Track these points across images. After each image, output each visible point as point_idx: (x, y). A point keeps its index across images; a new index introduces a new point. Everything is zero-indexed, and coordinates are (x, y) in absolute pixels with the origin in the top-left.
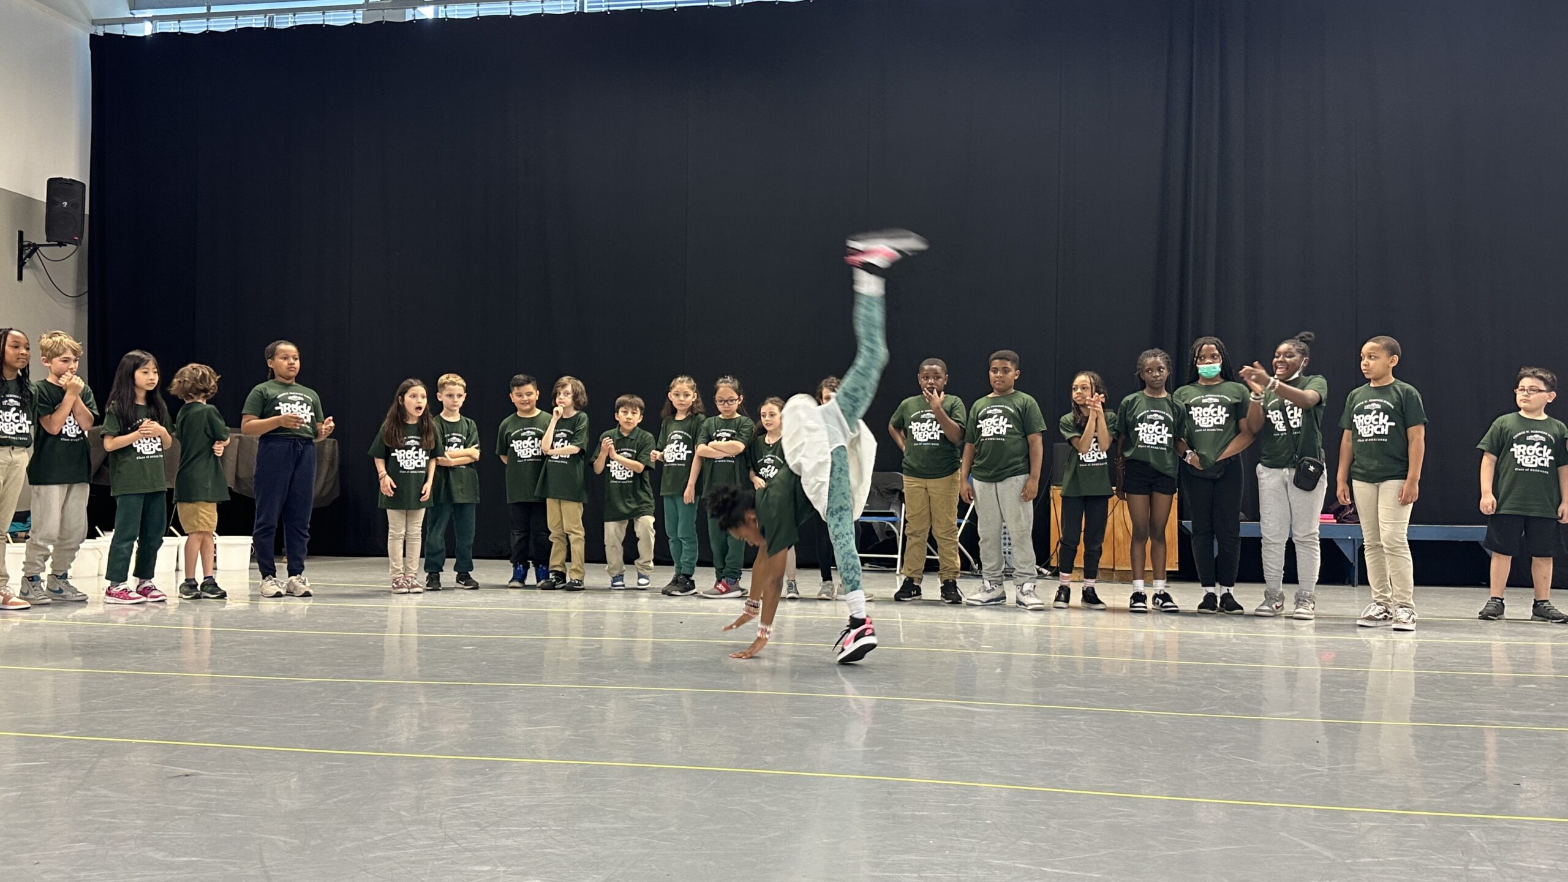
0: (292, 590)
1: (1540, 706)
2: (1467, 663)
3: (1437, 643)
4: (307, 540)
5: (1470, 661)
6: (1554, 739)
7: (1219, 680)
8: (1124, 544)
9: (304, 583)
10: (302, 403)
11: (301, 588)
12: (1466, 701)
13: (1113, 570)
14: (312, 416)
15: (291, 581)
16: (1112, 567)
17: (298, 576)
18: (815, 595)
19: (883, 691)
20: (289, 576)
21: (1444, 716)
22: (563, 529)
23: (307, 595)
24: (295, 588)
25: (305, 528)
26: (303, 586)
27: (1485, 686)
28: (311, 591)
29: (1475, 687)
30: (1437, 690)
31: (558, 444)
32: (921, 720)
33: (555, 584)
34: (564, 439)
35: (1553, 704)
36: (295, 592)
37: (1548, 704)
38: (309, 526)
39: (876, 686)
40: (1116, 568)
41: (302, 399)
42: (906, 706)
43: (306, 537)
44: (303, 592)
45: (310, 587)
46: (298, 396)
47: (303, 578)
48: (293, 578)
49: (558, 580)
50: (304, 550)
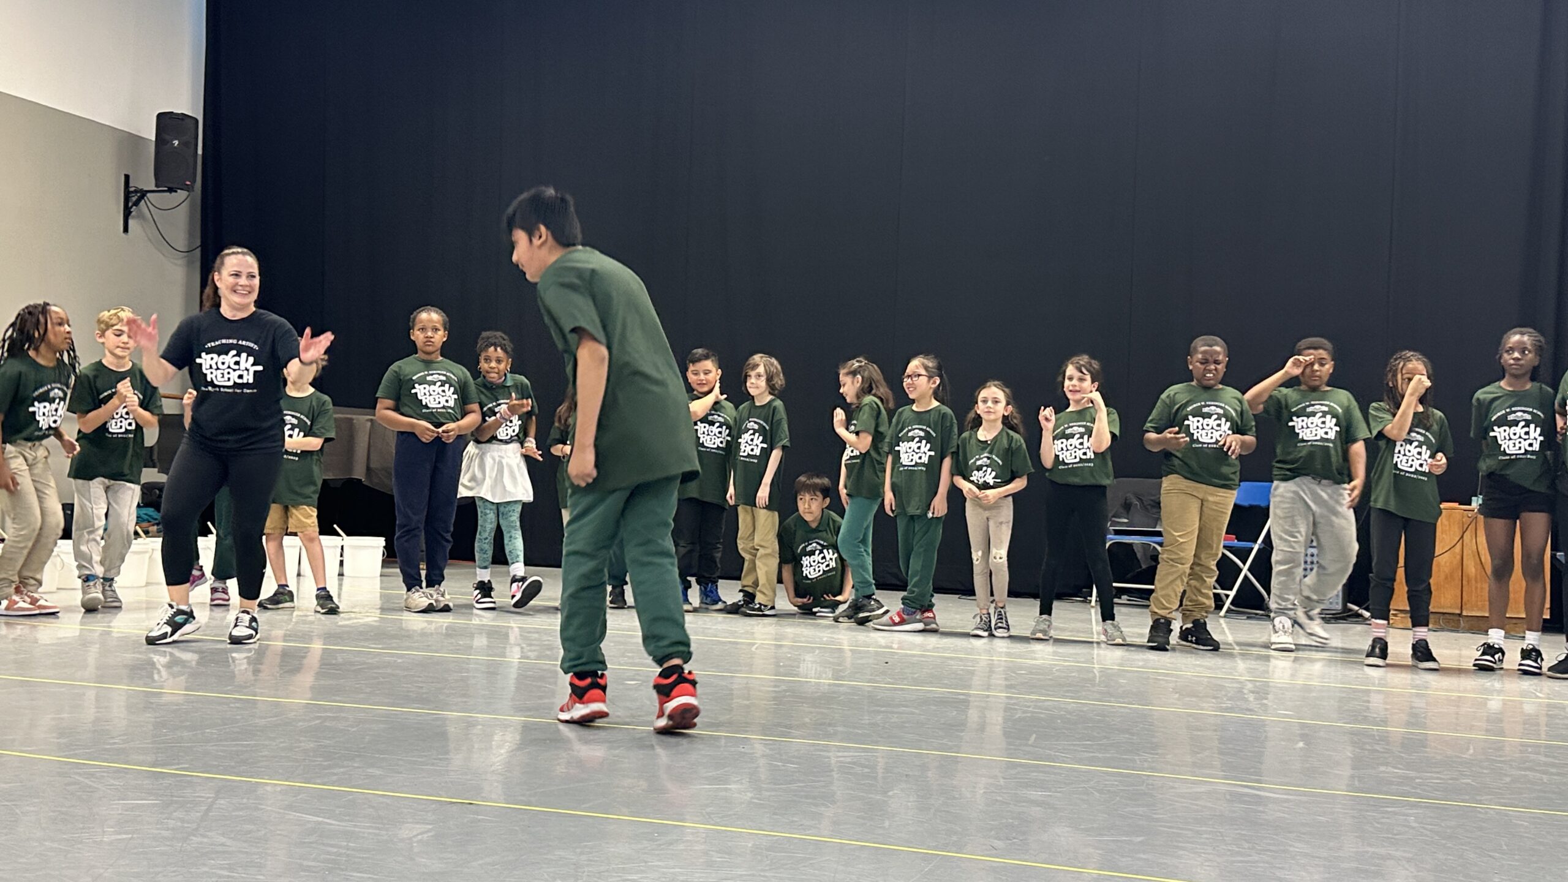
8: (1476, 582)
10: (442, 384)
11: (441, 602)
13: (1460, 615)
14: (455, 400)
16: (1458, 612)
23: (446, 609)
34: (754, 431)
38: (452, 529)
40: (1464, 613)
44: (442, 606)
46: (440, 374)
47: (443, 590)
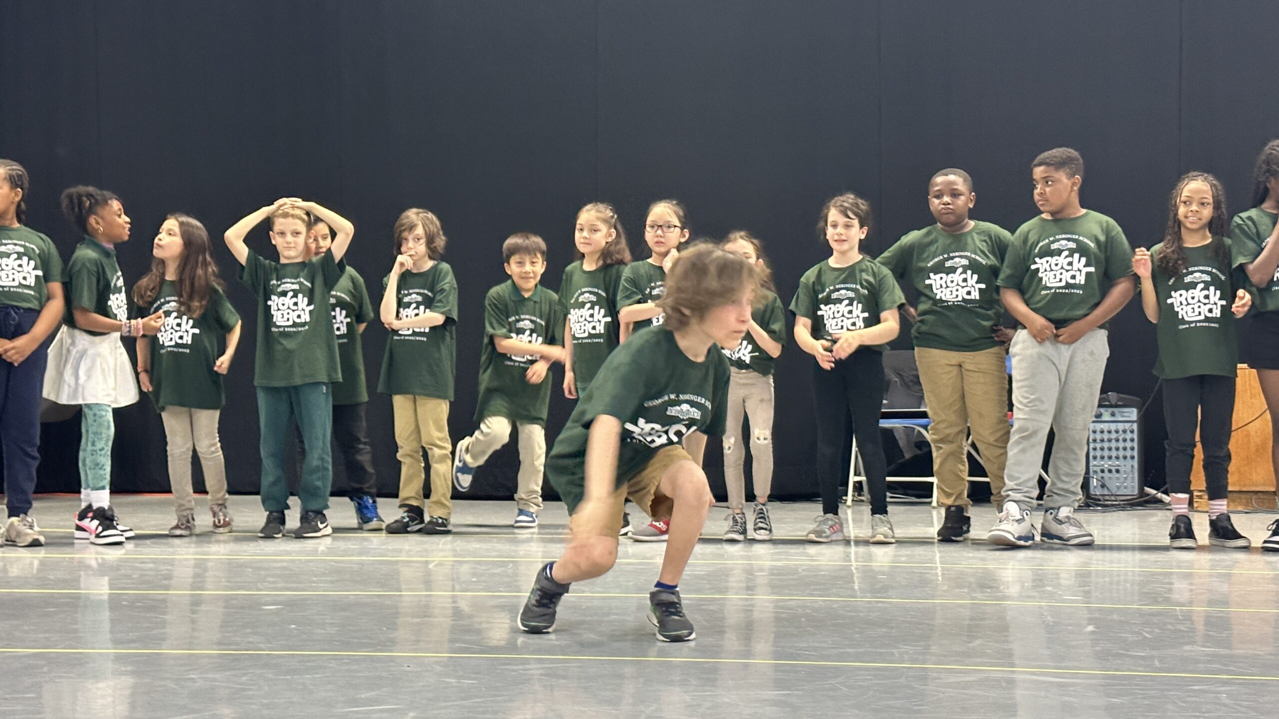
0: (13, 537)
4: (35, 464)
9: (31, 527)
10: (20, 256)
11: (28, 534)
14: (37, 277)
15: (12, 524)
17: (22, 516)
18: (801, 534)
19: (906, 657)
20: (9, 516)
22: (420, 440)
23: (35, 544)
24: (19, 534)
25: (33, 445)
26: (30, 531)
28: (42, 539)
31: (410, 311)
32: (966, 694)
33: (407, 525)
34: (418, 304)
36: (17, 540)
38: (38, 442)
39: (895, 651)
41: (22, 250)
42: (942, 675)
43: (34, 458)
44: (29, 540)
45: (40, 533)
46: (15, 245)
47: (29, 519)
48: (14, 519)
49: (412, 519)
50: (32, 480)
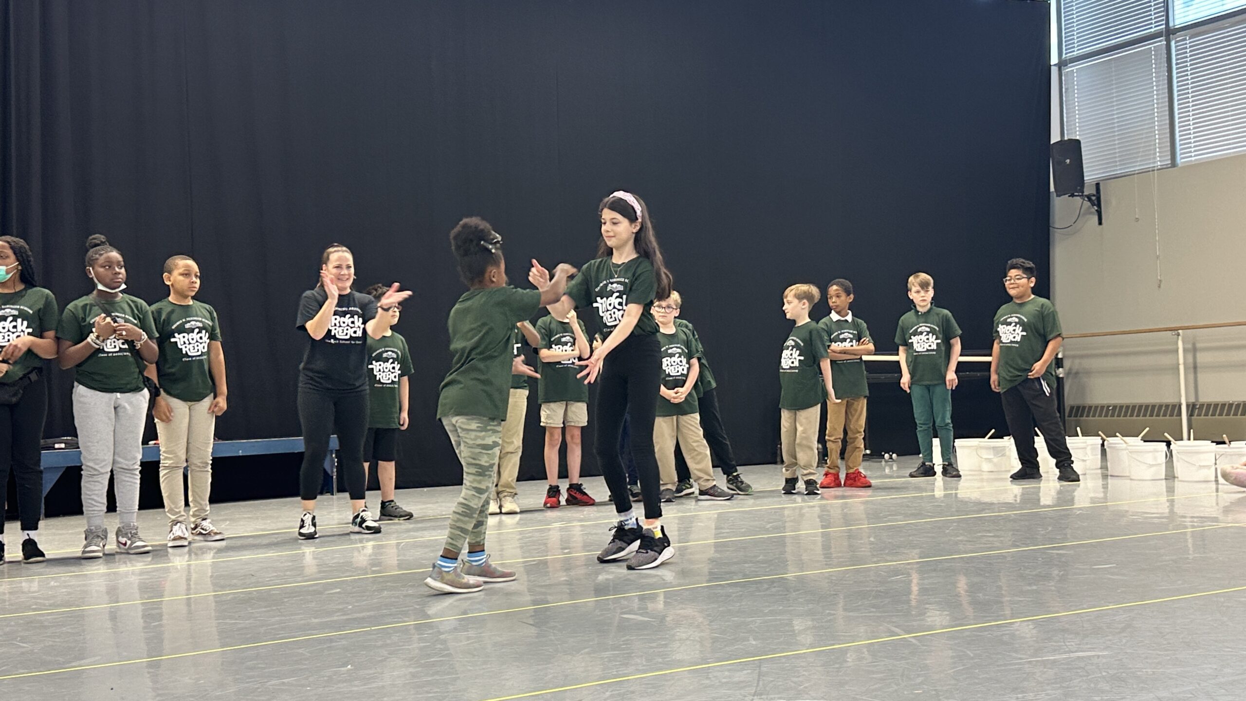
1: (339, 610)
2: (285, 575)
3: (262, 558)
5: (288, 573)
6: (344, 642)
7: (21, 634)
12: (274, 617)
21: (248, 636)
27: (295, 597)
29: (286, 600)
30: (249, 609)
35: (350, 607)
37: (346, 607)
